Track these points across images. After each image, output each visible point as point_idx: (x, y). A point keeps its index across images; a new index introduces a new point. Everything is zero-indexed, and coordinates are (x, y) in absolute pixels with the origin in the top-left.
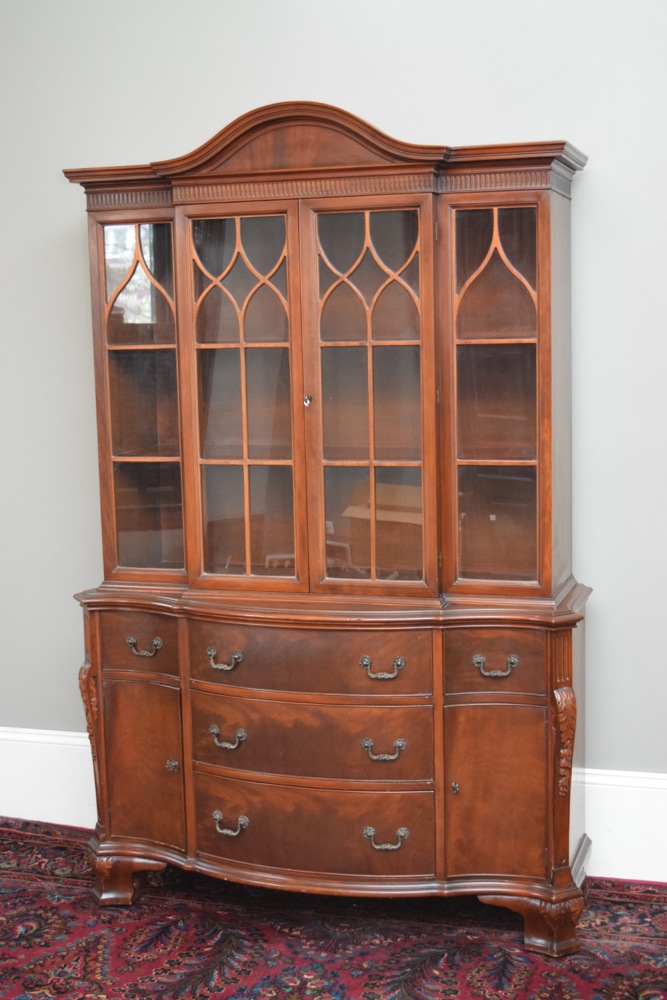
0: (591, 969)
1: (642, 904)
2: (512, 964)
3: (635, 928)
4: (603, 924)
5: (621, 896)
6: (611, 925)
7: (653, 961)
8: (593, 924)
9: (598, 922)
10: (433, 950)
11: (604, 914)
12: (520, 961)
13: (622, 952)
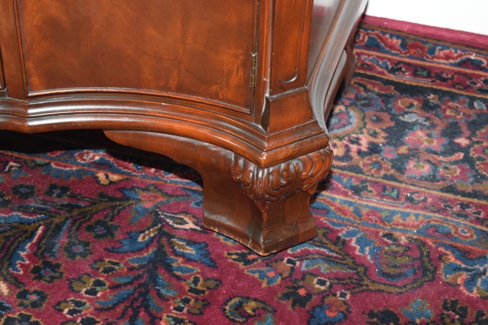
0: (331, 292)
1: (453, 97)
2: (169, 268)
3: (435, 165)
4: (374, 149)
5: (415, 71)
6: (389, 154)
7: (465, 275)
8: (354, 147)
9: (365, 141)
10: (17, 215)
11: (379, 120)
12: (188, 260)
13: (403, 240)
